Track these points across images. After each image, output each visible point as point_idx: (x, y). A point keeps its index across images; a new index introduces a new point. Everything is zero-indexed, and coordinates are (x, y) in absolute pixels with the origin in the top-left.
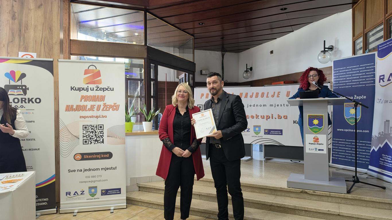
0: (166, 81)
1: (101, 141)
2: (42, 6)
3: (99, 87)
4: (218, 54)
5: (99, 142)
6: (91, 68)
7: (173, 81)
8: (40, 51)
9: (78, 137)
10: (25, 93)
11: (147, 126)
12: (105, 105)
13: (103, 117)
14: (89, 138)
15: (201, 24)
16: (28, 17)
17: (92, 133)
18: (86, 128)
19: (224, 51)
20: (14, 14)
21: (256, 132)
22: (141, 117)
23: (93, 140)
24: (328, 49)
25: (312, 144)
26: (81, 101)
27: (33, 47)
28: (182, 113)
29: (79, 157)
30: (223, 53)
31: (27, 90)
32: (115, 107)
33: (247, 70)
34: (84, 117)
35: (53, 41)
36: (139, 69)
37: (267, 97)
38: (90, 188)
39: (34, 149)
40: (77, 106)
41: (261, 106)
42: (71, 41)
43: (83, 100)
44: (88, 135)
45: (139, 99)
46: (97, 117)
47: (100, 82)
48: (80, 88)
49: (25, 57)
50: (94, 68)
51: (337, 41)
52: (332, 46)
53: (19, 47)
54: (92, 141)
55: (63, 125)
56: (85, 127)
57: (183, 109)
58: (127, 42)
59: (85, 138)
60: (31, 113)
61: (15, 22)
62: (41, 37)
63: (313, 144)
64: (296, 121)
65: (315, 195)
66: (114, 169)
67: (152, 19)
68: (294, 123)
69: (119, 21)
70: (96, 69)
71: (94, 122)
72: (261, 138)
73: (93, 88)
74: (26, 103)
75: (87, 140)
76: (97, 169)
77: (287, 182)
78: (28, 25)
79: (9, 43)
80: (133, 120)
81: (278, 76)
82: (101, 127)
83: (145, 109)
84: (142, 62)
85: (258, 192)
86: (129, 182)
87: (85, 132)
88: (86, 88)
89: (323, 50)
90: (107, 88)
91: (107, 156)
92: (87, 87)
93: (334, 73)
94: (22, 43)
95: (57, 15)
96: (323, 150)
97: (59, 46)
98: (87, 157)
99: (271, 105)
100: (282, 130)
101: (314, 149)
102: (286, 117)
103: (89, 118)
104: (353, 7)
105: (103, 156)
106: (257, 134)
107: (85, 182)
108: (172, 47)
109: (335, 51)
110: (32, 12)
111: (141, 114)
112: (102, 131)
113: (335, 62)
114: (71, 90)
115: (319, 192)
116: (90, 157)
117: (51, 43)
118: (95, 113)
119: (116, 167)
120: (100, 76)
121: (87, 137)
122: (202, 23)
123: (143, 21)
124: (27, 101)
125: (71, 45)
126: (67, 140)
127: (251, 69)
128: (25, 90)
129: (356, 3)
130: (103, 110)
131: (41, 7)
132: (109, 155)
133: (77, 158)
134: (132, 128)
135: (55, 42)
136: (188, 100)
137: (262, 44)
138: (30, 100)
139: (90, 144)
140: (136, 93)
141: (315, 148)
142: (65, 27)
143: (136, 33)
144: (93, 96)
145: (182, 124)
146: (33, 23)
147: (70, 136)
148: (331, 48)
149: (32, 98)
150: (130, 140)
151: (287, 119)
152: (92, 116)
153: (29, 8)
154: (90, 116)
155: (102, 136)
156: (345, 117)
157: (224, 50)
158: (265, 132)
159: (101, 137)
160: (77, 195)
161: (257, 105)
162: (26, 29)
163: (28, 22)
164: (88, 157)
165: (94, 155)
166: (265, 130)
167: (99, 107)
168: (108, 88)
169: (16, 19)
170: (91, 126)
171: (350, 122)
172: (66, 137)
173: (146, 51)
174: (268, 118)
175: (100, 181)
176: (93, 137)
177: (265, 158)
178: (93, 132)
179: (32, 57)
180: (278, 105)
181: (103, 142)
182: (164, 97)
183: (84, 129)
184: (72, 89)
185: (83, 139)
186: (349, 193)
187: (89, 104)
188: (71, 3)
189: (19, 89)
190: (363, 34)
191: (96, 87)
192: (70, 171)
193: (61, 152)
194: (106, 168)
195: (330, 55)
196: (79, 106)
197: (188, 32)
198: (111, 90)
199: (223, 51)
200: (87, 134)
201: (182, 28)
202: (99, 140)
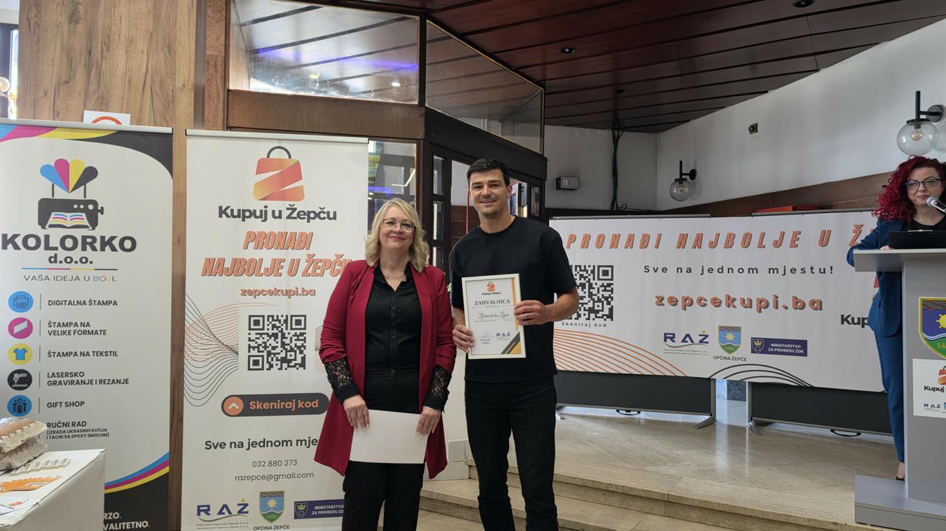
0: (466, 205)
1: (299, 361)
3: (296, 209)
4: (604, 135)
5: (293, 363)
6: (275, 155)
8: (141, 109)
9: (236, 349)
10: (94, 223)
12: (311, 259)
13: (306, 293)
14: (265, 352)
15: (567, 50)
16: (111, 16)
17: (273, 338)
18: (257, 323)
19: (619, 129)
20: (76, 8)
21: (727, 346)
23: (277, 360)
24: (928, 116)
25: (934, 389)
26: (246, 247)
27: (122, 98)
28: (394, 284)
29: (238, 407)
30: (616, 132)
31: (99, 213)
33: (681, 176)
34: (254, 293)
35: (177, 81)
36: (403, 168)
37: (761, 246)
38: (265, 496)
39: (113, 382)
40: (235, 261)
41: (741, 271)
42: (230, 93)
43: (252, 245)
44: (263, 345)
46: (289, 293)
47: (298, 195)
48: (244, 211)
49: (100, 124)
52: (941, 107)
53: (86, 98)
54: (272, 360)
55: (194, 313)
56: (255, 322)
57: (396, 272)
59: (255, 352)
60: (108, 279)
61: (78, 30)
62: (144, 71)
67: (439, 39)
70: (290, 157)
71: (280, 307)
72: (740, 362)
73: (280, 212)
74: (94, 249)
75: (260, 359)
76: (285, 443)
77: (853, 508)
78: (112, 38)
79: (59, 87)
82: (298, 322)
84: (411, 149)
87: (253, 336)
88: (261, 211)
89: (914, 118)
90: (318, 211)
91: (315, 404)
92: (264, 209)
94: (92, 88)
95: (189, 12)
97: (193, 96)
98: (259, 406)
99: (773, 270)
100: (806, 341)
102: (817, 305)
103: (268, 296)
105: (304, 405)
106: (730, 352)
107: (251, 478)
108: (484, 118)
110: (122, 4)
112: (302, 334)
114: (220, 216)
116: (266, 406)
117: (171, 87)
118: (283, 282)
120: (300, 178)
121: (261, 349)
123: (416, 44)
124: (98, 245)
125: (230, 105)
126: (207, 357)
127: (693, 174)
128: (93, 213)
130: (305, 274)
132: (317, 404)
133: (230, 408)
135: (181, 85)
137: (724, 108)
138: (107, 243)
139: (267, 369)
143: (394, 82)
144: (279, 232)
146: (124, 32)
147: (214, 346)
148: (937, 113)
149: (113, 238)
151: (821, 309)
152: (276, 289)
154: (269, 291)
155: (302, 349)
157: (619, 126)
158: (755, 346)
159: (298, 351)
160: (227, 514)
161: (730, 270)
162: (105, 48)
163: (110, 28)
164: (262, 406)
165: (277, 403)
166: (754, 340)
167: (295, 264)
168: (320, 212)
169: (81, 22)
170: (271, 318)
172: (204, 348)
173: (422, 120)
174: (763, 305)
175: (292, 476)
176: (277, 350)
177: (752, 419)
178: (275, 336)
179: (118, 123)
180: (793, 271)
181: (303, 365)
183: (252, 327)
184: (222, 212)
185: (250, 354)
187: (268, 256)
189: (78, 210)
191: (288, 209)
192: (209, 445)
193: (187, 389)
194: (311, 439)
196: (241, 260)
197: (527, 73)
198: (329, 218)
199: (616, 129)
200: (260, 342)
201: (517, 64)
202: (293, 357)
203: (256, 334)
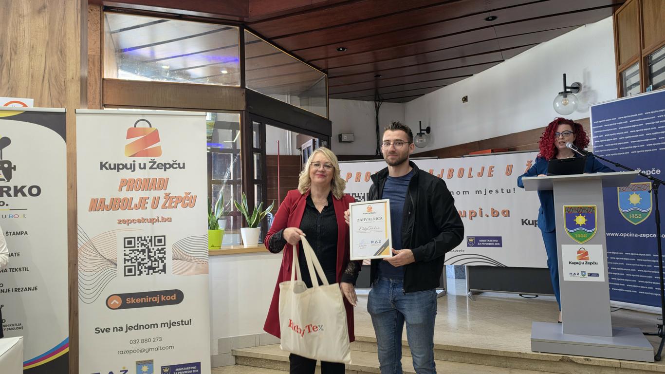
0: (277, 154)
1: (161, 268)
2: (46, 10)
3: (156, 162)
4: (370, 105)
5: (156, 270)
6: (140, 125)
7: (291, 155)
8: (41, 96)
9: (115, 262)
10: (8, 177)
11: (249, 236)
12: (168, 197)
13: (165, 220)
14: (137, 263)
15: (341, 49)
16: (17, 30)
17: (142, 253)
18: (130, 242)
19: (379, 101)
22: (235, 220)
23: (145, 268)
24: (571, 89)
25: (575, 263)
26: (120, 190)
27: (27, 88)
28: (320, 209)
29: (117, 303)
30: (377, 103)
31: (13, 170)
32: (188, 201)
33: (421, 132)
34: (127, 222)
35: (67, 76)
36: (231, 131)
37: (470, 176)
38: (140, 364)
39: (26, 289)
40: (113, 200)
41: (458, 193)
42: (105, 81)
43: (124, 188)
44: (135, 258)
45: (232, 186)
46: (152, 221)
47: (157, 152)
48: (119, 165)
49: (10, 106)
50: (147, 126)
51: (587, 75)
52: (578, 84)
54: (142, 268)
55: (84, 238)
56: (128, 242)
57: (321, 199)
58: (209, 82)
59: (129, 263)
60: (20, 216)
62: (43, 68)
63: (577, 263)
64: (527, 219)
65: (589, 365)
66: (187, 323)
67: (253, 42)
68: (523, 224)
69: (192, 46)
70: (151, 126)
71: (146, 231)
72: (460, 253)
73: (145, 164)
74: (9, 195)
75: (133, 268)
76: (153, 326)
77: (530, 342)
78: (18, 46)
80: (222, 224)
81: (479, 141)
82: (161, 240)
83: (244, 203)
84: (236, 118)
85: (472, 362)
86: (216, 347)
87: (127, 252)
88: (131, 164)
89: (563, 91)
90: (171, 163)
91: (173, 298)
92: (133, 163)
93: (594, 130)
94: (4, 81)
95: (75, 27)
96: (597, 275)
97: (79, 85)
98: (133, 301)
99: (478, 192)
100: (501, 237)
101: (580, 274)
102: (507, 213)
103: (137, 223)
104: (614, 12)
105: (165, 298)
107: (129, 352)
108: (287, 94)
109: (585, 93)
110: (25, 21)
111: (236, 214)
112: (162, 249)
113: (595, 110)
114: (101, 169)
115: (598, 359)
116: (138, 300)
117: (63, 80)
118: (148, 213)
119: (191, 320)
120: (158, 141)
121: (133, 261)
122: (343, 48)
123: (238, 45)
124: (12, 192)
125: (105, 89)
126: (94, 268)
127: (428, 130)
128: (8, 170)
129: (622, 4)
130: (164, 207)
131: (43, 10)
132: (175, 297)
133: (112, 303)
134: (220, 239)
135: (70, 78)
136: (332, 182)
137: (446, 85)
138: (18, 191)
139: (138, 275)
140: (226, 176)
141: (582, 272)
142: (94, 56)
143: (223, 70)
144: (144, 179)
145: (318, 231)
146: (27, 41)
147: (99, 260)
148: (577, 88)
149: (23, 187)
150: (217, 265)
151: (509, 216)
152: (143, 218)
153: (20, 13)
154: (138, 220)
155: (163, 259)
156: (621, 210)
157: (379, 98)
158: (469, 242)
159: (160, 261)
162: (13, 53)
163: (16, 39)
164: (135, 301)
165: (146, 298)
166: (468, 238)
167: (156, 201)
168: (173, 164)
170: (140, 239)
171: (632, 219)
172: (92, 262)
173: (243, 97)
174: (473, 215)
175: (158, 349)
176: (145, 261)
177: (470, 290)
178: (144, 251)
179: (25, 105)
180: (491, 192)
181: (164, 270)
182: (274, 183)
183: (127, 246)
184: (102, 166)
185: (125, 265)
186: (659, 361)
187: (136, 196)
188: (105, 13)
190: (639, 59)
191: (150, 162)
192: (98, 331)
193: (80, 293)
194: (171, 322)
195: (576, 99)
196: (117, 199)
197: (315, 64)
198: (180, 168)
199: (377, 101)
200: (133, 255)
201: (307, 59)
202: (157, 266)
203: (130, 250)
